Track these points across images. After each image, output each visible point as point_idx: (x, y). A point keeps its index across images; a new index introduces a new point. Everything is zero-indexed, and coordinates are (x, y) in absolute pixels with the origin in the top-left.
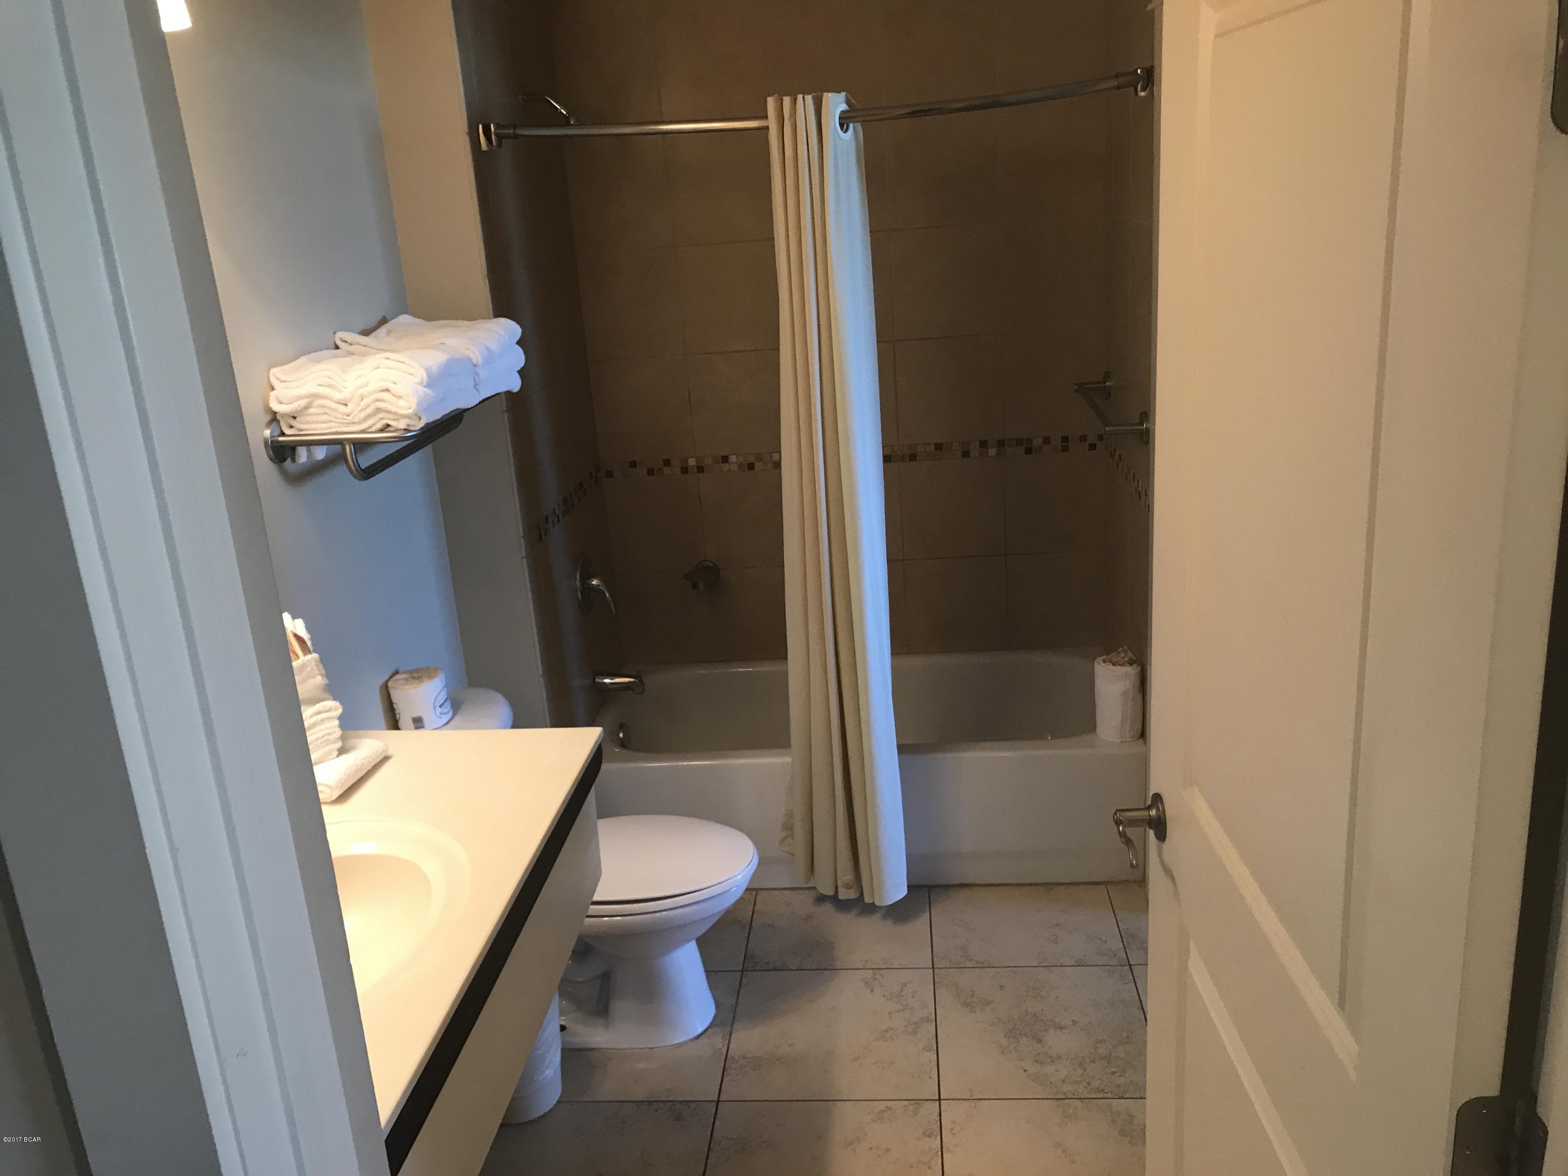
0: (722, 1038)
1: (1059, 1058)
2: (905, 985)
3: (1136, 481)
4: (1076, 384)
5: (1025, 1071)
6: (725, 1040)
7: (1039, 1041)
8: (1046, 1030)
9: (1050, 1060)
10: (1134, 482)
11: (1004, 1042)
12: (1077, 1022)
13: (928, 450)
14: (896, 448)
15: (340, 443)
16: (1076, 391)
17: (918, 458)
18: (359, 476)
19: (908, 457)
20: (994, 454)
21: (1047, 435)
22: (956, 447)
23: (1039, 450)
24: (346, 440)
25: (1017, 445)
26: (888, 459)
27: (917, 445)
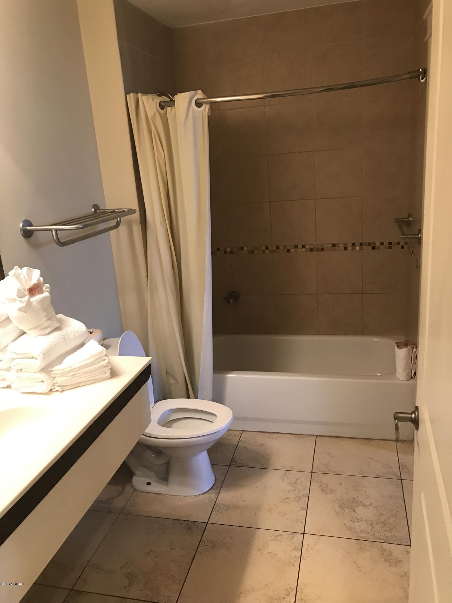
0: (215, 495)
1: (362, 520)
2: (298, 479)
4: (395, 219)
5: (345, 524)
6: (216, 496)
7: (354, 511)
8: (358, 506)
9: (357, 520)
11: (338, 509)
12: (372, 504)
13: (329, 246)
14: (315, 245)
15: (51, 230)
16: (395, 222)
17: (324, 250)
18: (60, 244)
19: (320, 250)
20: (358, 249)
21: (382, 241)
22: (341, 245)
23: (379, 248)
24: (53, 229)
25: (369, 245)
26: (311, 250)
27: (324, 244)
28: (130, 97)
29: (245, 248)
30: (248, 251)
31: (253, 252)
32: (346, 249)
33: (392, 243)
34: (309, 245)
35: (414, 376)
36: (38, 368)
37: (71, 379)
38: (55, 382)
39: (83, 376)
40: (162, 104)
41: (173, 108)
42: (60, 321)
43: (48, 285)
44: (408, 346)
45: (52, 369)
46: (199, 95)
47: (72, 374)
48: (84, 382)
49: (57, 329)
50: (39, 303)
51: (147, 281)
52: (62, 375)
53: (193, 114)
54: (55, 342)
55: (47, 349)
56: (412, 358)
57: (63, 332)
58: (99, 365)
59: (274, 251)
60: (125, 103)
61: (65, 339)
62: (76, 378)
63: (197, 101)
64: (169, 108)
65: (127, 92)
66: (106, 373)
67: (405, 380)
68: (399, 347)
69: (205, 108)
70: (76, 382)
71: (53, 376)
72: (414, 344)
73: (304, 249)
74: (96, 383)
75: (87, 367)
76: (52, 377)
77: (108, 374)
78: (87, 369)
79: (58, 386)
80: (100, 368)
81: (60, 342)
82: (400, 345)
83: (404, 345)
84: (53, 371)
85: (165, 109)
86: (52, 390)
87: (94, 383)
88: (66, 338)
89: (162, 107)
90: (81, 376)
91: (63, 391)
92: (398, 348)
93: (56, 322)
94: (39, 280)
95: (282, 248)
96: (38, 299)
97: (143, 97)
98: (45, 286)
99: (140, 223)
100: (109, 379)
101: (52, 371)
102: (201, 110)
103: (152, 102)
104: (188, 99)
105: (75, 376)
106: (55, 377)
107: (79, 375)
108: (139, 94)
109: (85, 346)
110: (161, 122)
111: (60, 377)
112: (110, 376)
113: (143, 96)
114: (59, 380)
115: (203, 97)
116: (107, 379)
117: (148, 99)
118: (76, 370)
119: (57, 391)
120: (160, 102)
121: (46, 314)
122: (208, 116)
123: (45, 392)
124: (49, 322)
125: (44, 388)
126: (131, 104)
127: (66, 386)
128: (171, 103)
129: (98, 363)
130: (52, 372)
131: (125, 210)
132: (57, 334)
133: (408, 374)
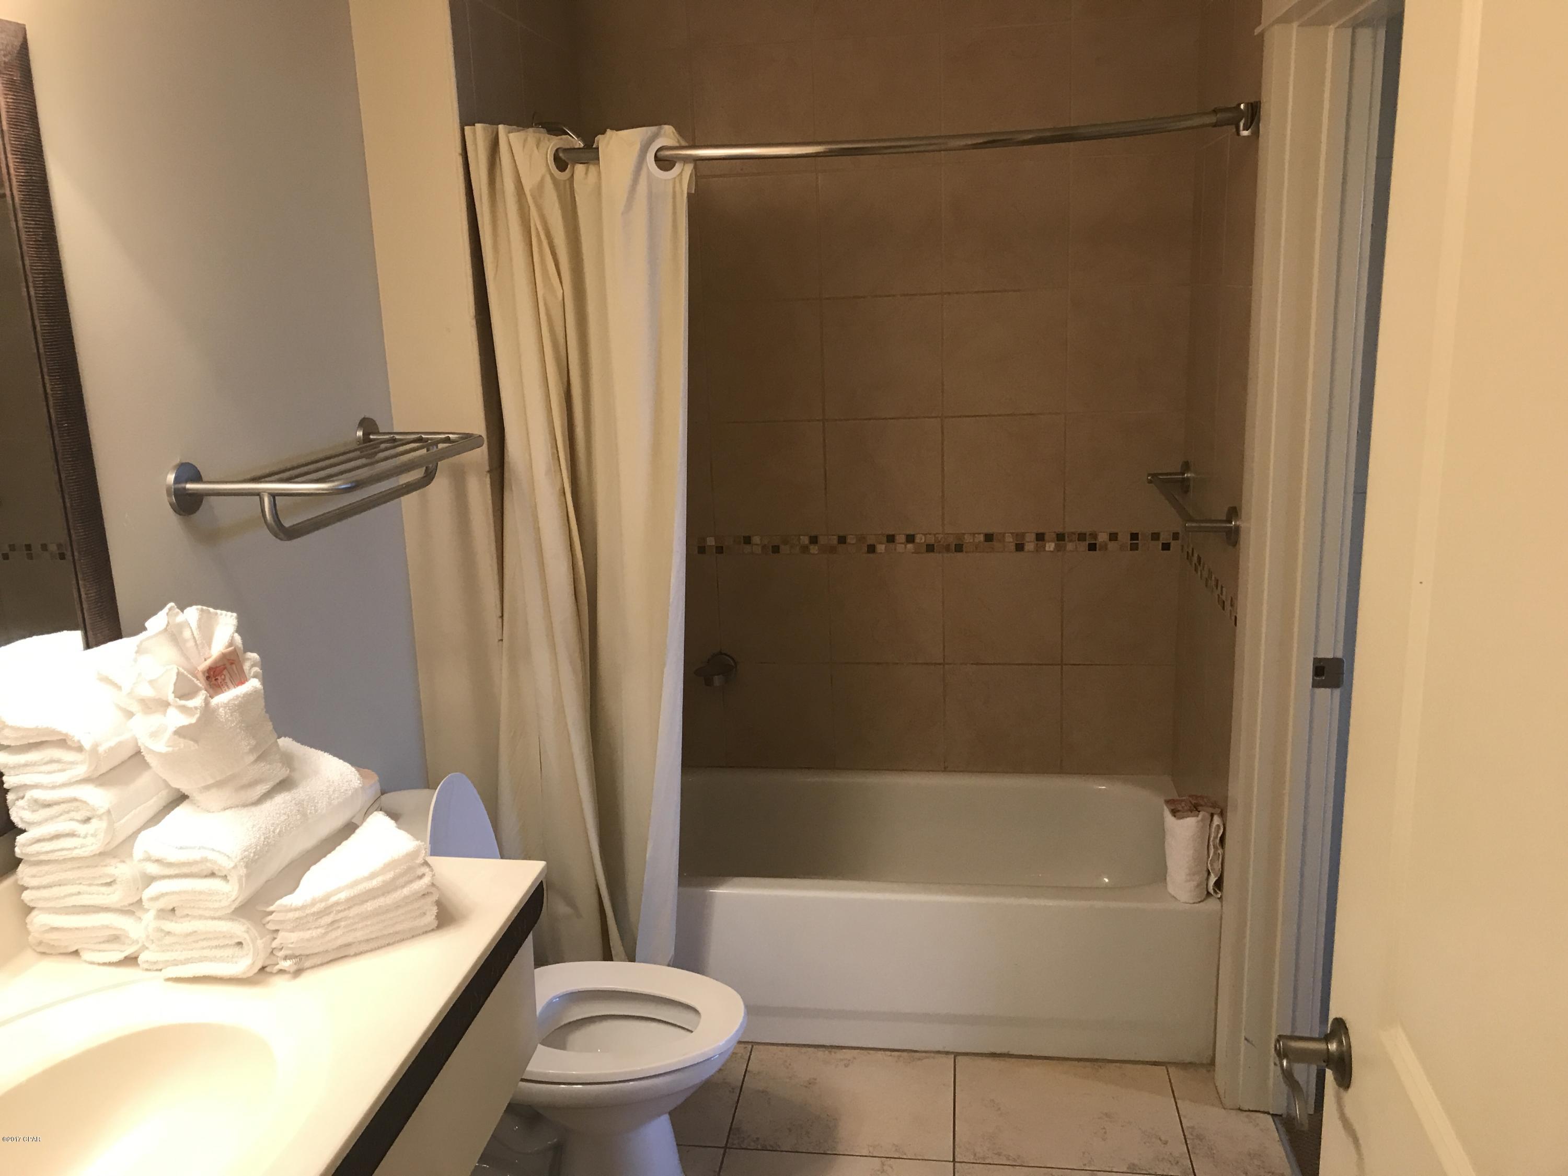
3: (1219, 588)
4: (1149, 475)
10: (1217, 588)
13: (977, 540)
14: (940, 536)
15: (258, 494)
16: (1150, 482)
17: (964, 549)
18: (282, 536)
19: (953, 548)
20: (1052, 549)
21: (1114, 530)
22: (1009, 539)
23: (1104, 547)
24: (265, 490)
25: (1079, 540)
26: (930, 548)
27: (964, 534)
28: (474, 133)
29: (756, 539)
30: (764, 547)
31: (776, 549)
32: (1020, 547)
33: (1140, 536)
34: (925, 535)
35: (1215, 892)
36: (230, 905)
37: (326, 933)
38: (275, 944)
39: (360, 925)
40: (561, 155)
41: (592, 168)
42: (288, 760)
43: (254, 656)
44: (1199, 811)
45: (271, 908)
46: (667, 136)
47: (328, 919)
48: (360, 942)
49: (285, 785)
50: (235, 711)
51: (500, 631)
52: (299, 924)
53: (650, 185)
54: (278, 825)
55: (256, 848)
56: (1211, 843)
57: (299, 793)
58: (406, 891)
59: (832, 550)
60: (459, 149)
61: (304, 815)
62: (339, 932)
63: (659, 154)
64: (580, 169)
65: (467, 119)
66: (425, 914)
67: (1191, 901)
68: (1178, 814)
69: (681, 174)
70: (340, 942)
71: (271, 927)
72: (1214, 806)
73: (910, 546)
74: (394, 943)
75: (370, 899)
76: (268, 929)
77: (430, 917)
78: (370, 906)
79: (286, 958)
80: (407, 900)
81: (291, 826)
82: (1180, 808)
83: (1190, 807)
84: (274, 914)
85: (568, 169)
86: (268, 969)
87: (389, 945)
88: (309, 811)
89: (561, 163)
90: (354, 927)
91: (298, 972)
92: (1175, 816)
93: (280, 765)
94: (231, 644)
95: (854, 541)
96: (233, 699)
97: (511, 135)
98: (248, 659)
99: (489, 472)
100: (433, 930)
101: (271, 913)
102: (670, 178)
103: (535, 148)
104: (637, 147)
105: (336, 925)
106: (277, 931)
107: (348, 922)
108: (501, 127)
109: (358, 831)
110: (557, 205)
111: (293, 932)
112: (435, 923)
113: (512, 132)
114: (289, 939)
115: (677, 145)
116: (426, 932)
117: (525, 141)
118: (339, 908)
119: (281, 971)
120: (557, 150)
121: (253, 742)
122: (689, 195)
123: (245, 976)
124: (263, 767)
125: (242, 965)
126: (476, 150)
127: (307, 956)
128: (590, 154)
129: (403, 887)
130: (270, 918)
131: (451, 436)
132: (281, 799)
133: (1198, 886)
